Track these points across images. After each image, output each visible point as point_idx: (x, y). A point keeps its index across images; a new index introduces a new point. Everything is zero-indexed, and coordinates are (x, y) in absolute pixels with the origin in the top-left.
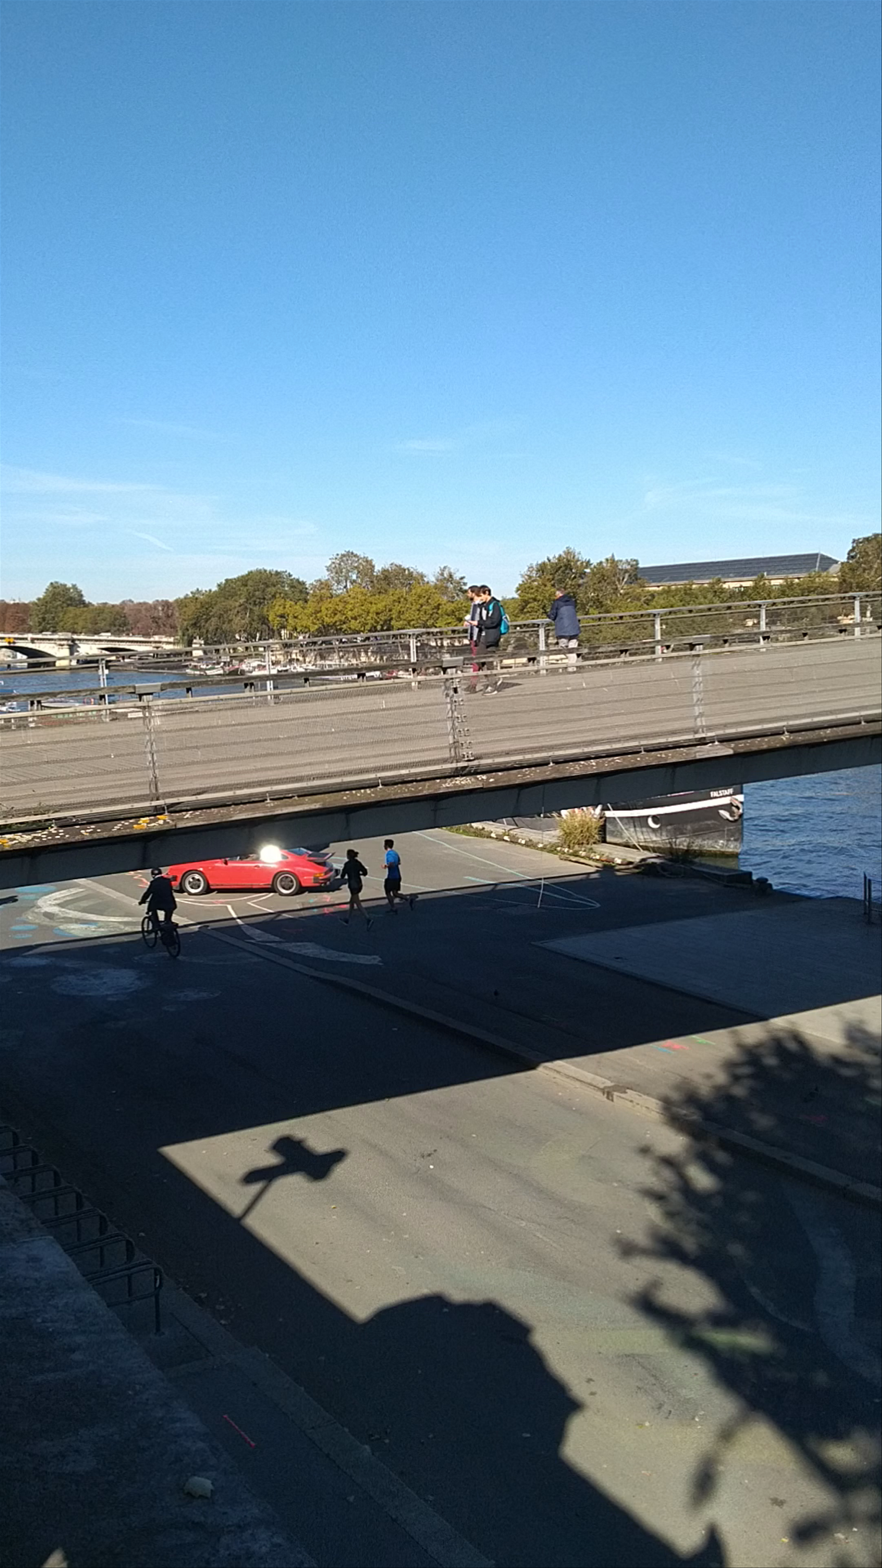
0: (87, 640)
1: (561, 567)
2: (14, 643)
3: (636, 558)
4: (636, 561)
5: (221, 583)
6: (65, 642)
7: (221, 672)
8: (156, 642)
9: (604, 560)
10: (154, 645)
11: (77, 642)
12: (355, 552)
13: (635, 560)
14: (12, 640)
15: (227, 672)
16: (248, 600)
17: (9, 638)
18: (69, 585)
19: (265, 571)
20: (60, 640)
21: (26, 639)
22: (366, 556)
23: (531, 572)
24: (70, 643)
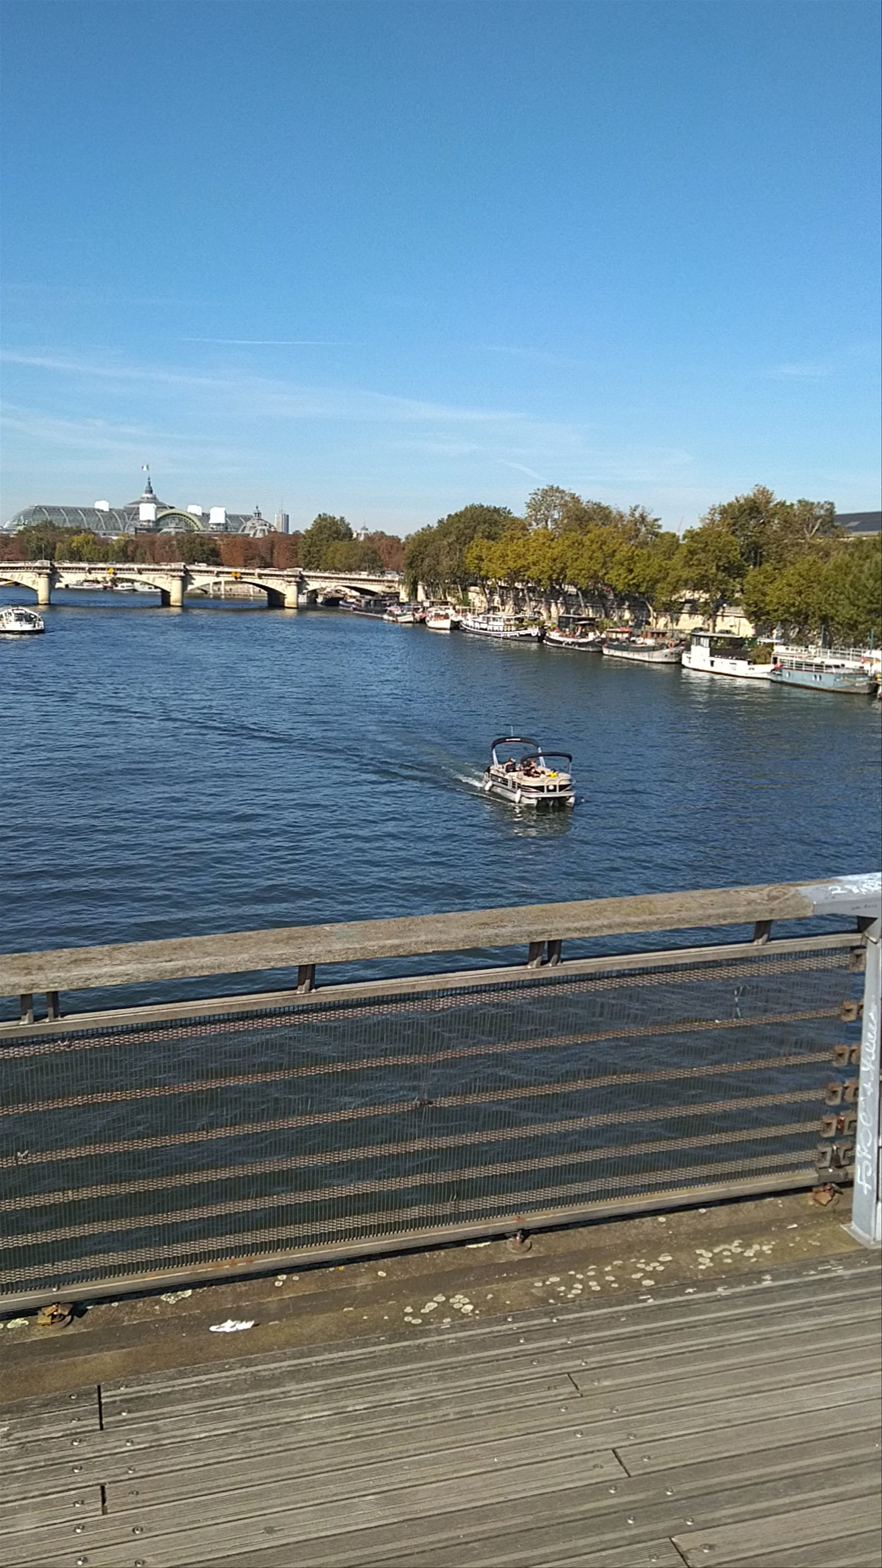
0: (316, 577)
1: (745, 510)
2: (241, 578)
3: (831, 501)
4: (832, 504)
5: (443, 519)
6: (293, 579)
7: (412, 619)
8: (389, 581)
9: (795, 502)
10: (386, 584)
11: (306, 579)
12: (561, 488)
13: (829, 503)
14: (238, 575)
15: (418, 619)
16: (458, 539)
17: (236, 573)
18: (338, 518)
19: (482, 506)
20: (288, 576)
21: (253, 574)
22: (572, 492)
23: (713, 515)
24: (298, 579)
